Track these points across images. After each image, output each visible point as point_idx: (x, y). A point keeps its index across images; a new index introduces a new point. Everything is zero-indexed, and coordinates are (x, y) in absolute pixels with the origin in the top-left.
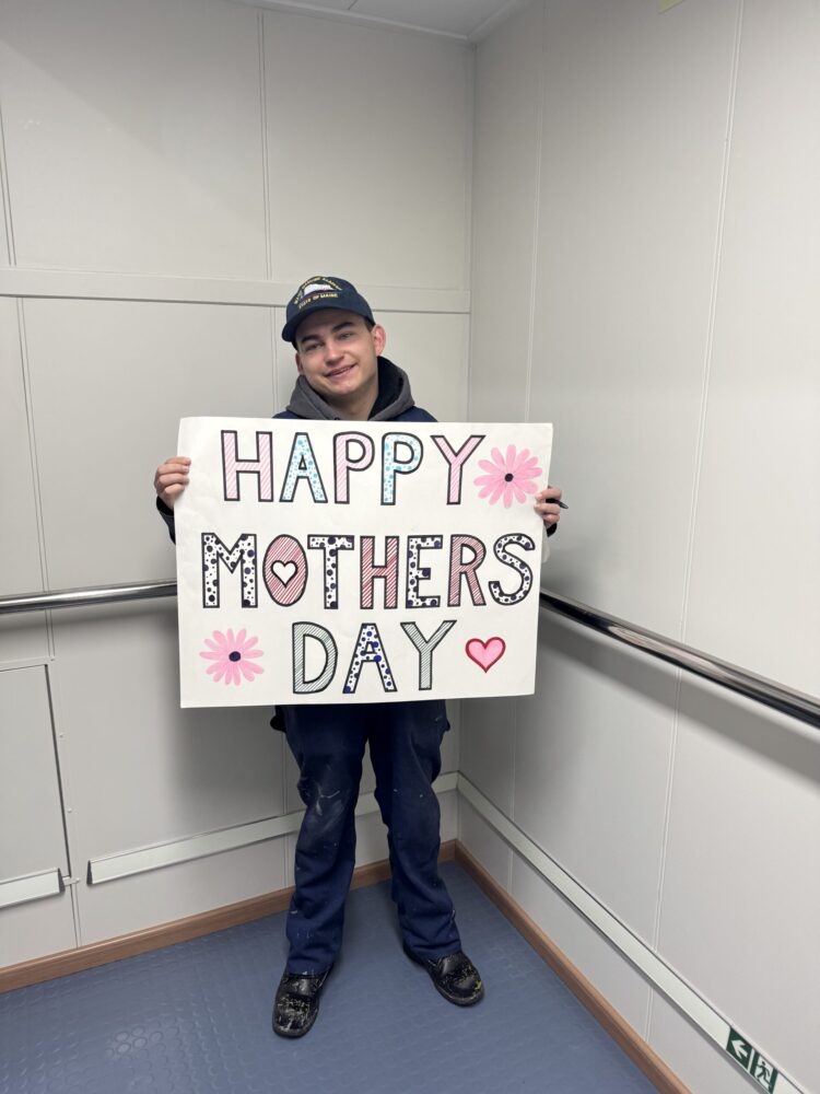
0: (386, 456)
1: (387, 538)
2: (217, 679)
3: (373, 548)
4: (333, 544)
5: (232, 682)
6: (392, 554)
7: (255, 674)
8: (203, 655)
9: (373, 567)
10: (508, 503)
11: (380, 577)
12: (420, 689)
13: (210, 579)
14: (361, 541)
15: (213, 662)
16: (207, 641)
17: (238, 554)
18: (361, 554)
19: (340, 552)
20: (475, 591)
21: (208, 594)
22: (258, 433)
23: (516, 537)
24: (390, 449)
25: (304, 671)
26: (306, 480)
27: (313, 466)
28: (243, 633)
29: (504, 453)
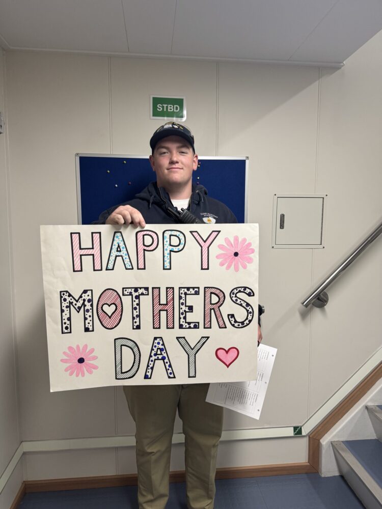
0: (165, 243)
1: (167, 288)
2: (71, 374)
3: (159, 294)
4: (137, 292)
5: (80, 375)
6: (170, 297)
7: (93, 370)
8: (62, 361)
9: (160, 304)
10: (237, 269)
11: (164, 310)
12: (189, 377)
13: (65, 317)
14: (153, 290)
15: (68, 365)
16: (65, 353)
17: (82, 301)
18: (153, 297)
19: (141, 296)
20: (220, 319)
21: (64, 326)
22: (92, 233)
23: (243, 289)
24: (167, 239)
25: (121, 366)
26: (121, 257)
27: (125, 249)
28: (86, 346)
29: (232, 240)
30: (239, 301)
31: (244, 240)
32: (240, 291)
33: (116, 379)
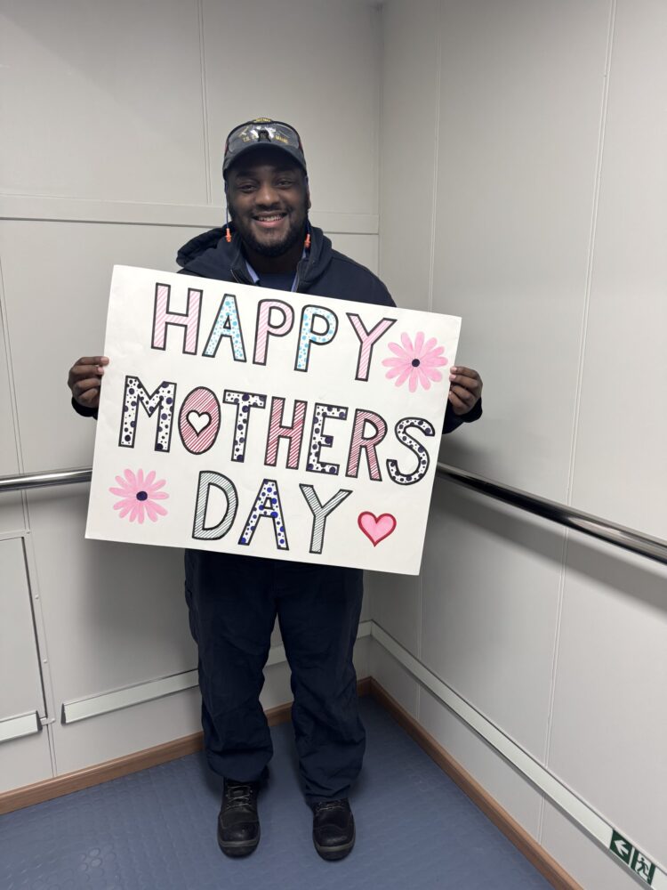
0: (304, 326)
1: (296, 401)
2: (123, 515)
3: (283, 409)
4: (246, 401)
5: (137, 519)
6: (299, 417)
7: (158, 516)
8: (113, 490)
9: (281, 426)
10: (413, 388)
11: (286, 437)
12: (311, 552)
13: (129, 420)
14: (273, 401)
15: (121, 499)
16: (118, 478)
17: (157, 400)
18: (271, 413)
19: (252, 409)
20: (373, 466)
21: (124, 434)
22: (190, 290)
23: (418, 421)
24: (308, 321)
25: (205, 518)
26: (229, 339)
27: (237, 326)
28: (153, 474)
29: (413, 340)
30: (408, 441)
31: (433, 341)
32: (412, 425)
33: (193, 537)
